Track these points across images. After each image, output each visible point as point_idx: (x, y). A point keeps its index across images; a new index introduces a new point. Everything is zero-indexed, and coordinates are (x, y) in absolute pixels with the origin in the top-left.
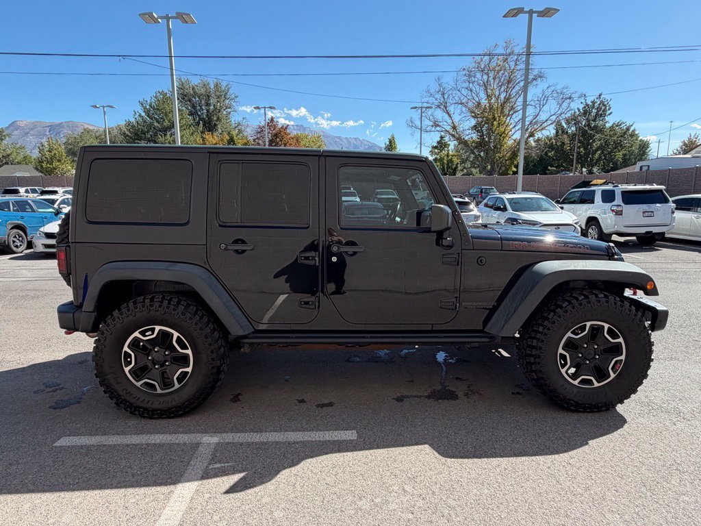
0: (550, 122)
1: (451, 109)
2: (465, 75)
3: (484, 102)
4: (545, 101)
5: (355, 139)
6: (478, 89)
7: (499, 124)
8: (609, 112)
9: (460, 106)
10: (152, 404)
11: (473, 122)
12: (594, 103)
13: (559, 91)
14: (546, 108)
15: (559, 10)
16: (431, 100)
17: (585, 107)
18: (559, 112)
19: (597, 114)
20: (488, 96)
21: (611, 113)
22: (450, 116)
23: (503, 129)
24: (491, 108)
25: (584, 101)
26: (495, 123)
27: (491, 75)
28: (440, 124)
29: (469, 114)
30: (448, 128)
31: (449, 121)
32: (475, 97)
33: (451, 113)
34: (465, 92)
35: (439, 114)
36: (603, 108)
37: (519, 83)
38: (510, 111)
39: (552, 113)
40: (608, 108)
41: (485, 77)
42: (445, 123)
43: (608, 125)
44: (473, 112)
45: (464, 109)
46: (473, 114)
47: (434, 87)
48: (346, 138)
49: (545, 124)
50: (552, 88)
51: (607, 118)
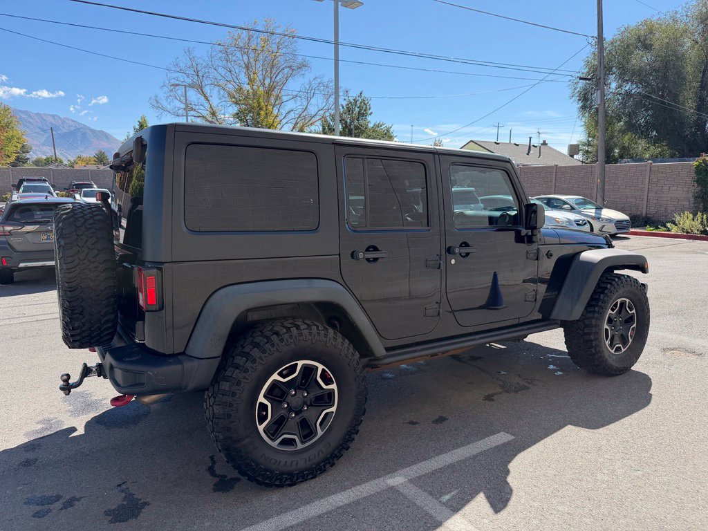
0: (318, 117)
1: (207, 89)
2: (221, 52)
3: (247, 87)
4: (312, 94)
5: (53, 116)
6: (237, 71)
7: (266, 114)
8: (370, 112)
9: (217, 88)
10: (297, 464)
11: (234, 109)
12: (356, 101)
13: (325, 84)
14: (313, 101)
15: (363, 4)
16: (182, 77)
17: (348, 104)
18: (326, 108)
19: (359, 113)
20: (250, 80)
21: (371, 113)
22: (207, 99)
23: (272, 121)
24: (255, 93)
25: (347, 98)
26: (262, 113)
27: (252, 55)
28: (194, 107)
29: (228, 99)
30: (205, 113)
31: (207, 105)
32: (236, 80)
33: (208, 95)
34: (223, 72)
35: (193, 95)
36: (364, 107)
37: (283, 69)
38: (276, 100)
39: (321, 108)
40: (368, 107)
41: (245, 57)
42: (202, 107)
43: (371, 125)
44: (234, 98)
45: (222, 92)
46: (233, 100)
47: (184, 62)
48: (38, 114)
49: (314, 120)
50: (319, 80)
51: (369, 118)
